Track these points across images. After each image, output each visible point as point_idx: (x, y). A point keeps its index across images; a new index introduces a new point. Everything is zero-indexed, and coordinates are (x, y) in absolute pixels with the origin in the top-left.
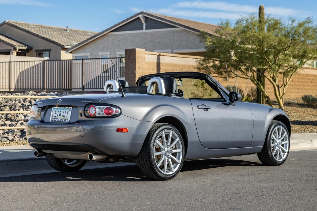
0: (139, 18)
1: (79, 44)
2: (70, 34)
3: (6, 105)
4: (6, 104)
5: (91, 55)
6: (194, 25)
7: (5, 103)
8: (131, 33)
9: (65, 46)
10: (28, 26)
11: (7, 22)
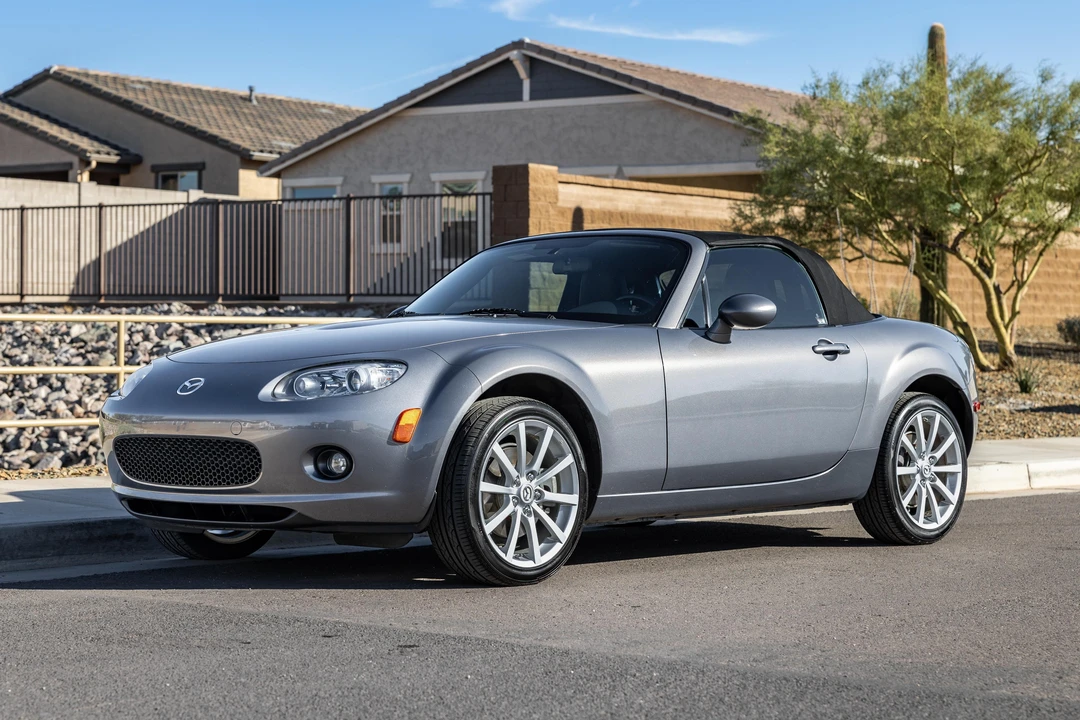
0: (508, 62)
1: (306, 147)
2: (263, 114)
3: (104, 349)
4: (102, 343)
5: (345, 182)
6: (688, 85)
7: (97, 342)
8: (483, 113)
9: (252, 153)
10: (124, 85)
11: (55, 72)
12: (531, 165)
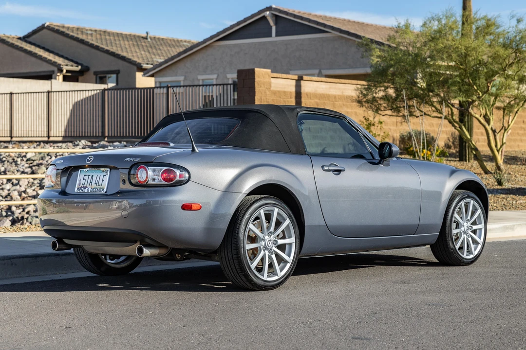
0: (264, 18)
1: (166, 62)
2: (152, 45)
3: (41, 164)
4: (41, 161)
6: (357, 28)
7: (40, 160)
8: (253, 43)
9: (142, 65)
10: (82, 32)
11: (47, 26)
12: (257, 70)
